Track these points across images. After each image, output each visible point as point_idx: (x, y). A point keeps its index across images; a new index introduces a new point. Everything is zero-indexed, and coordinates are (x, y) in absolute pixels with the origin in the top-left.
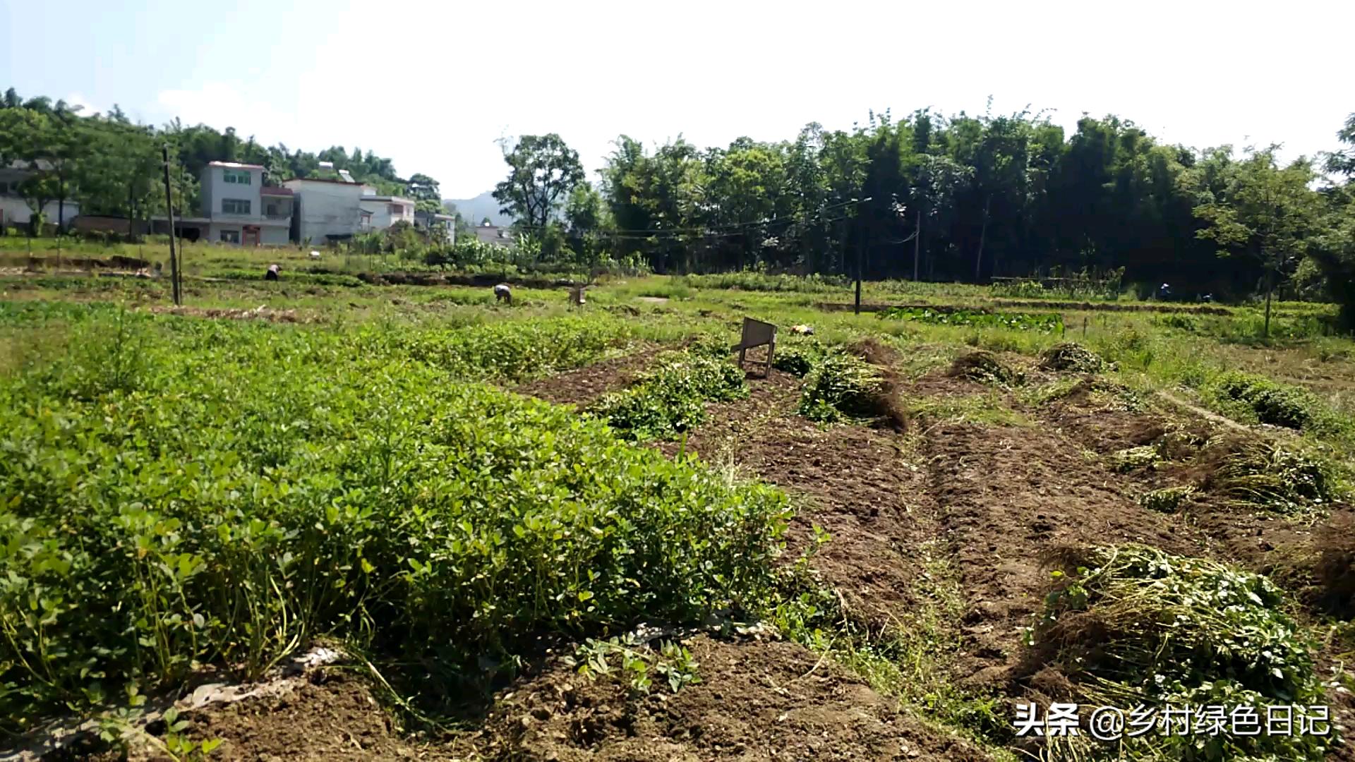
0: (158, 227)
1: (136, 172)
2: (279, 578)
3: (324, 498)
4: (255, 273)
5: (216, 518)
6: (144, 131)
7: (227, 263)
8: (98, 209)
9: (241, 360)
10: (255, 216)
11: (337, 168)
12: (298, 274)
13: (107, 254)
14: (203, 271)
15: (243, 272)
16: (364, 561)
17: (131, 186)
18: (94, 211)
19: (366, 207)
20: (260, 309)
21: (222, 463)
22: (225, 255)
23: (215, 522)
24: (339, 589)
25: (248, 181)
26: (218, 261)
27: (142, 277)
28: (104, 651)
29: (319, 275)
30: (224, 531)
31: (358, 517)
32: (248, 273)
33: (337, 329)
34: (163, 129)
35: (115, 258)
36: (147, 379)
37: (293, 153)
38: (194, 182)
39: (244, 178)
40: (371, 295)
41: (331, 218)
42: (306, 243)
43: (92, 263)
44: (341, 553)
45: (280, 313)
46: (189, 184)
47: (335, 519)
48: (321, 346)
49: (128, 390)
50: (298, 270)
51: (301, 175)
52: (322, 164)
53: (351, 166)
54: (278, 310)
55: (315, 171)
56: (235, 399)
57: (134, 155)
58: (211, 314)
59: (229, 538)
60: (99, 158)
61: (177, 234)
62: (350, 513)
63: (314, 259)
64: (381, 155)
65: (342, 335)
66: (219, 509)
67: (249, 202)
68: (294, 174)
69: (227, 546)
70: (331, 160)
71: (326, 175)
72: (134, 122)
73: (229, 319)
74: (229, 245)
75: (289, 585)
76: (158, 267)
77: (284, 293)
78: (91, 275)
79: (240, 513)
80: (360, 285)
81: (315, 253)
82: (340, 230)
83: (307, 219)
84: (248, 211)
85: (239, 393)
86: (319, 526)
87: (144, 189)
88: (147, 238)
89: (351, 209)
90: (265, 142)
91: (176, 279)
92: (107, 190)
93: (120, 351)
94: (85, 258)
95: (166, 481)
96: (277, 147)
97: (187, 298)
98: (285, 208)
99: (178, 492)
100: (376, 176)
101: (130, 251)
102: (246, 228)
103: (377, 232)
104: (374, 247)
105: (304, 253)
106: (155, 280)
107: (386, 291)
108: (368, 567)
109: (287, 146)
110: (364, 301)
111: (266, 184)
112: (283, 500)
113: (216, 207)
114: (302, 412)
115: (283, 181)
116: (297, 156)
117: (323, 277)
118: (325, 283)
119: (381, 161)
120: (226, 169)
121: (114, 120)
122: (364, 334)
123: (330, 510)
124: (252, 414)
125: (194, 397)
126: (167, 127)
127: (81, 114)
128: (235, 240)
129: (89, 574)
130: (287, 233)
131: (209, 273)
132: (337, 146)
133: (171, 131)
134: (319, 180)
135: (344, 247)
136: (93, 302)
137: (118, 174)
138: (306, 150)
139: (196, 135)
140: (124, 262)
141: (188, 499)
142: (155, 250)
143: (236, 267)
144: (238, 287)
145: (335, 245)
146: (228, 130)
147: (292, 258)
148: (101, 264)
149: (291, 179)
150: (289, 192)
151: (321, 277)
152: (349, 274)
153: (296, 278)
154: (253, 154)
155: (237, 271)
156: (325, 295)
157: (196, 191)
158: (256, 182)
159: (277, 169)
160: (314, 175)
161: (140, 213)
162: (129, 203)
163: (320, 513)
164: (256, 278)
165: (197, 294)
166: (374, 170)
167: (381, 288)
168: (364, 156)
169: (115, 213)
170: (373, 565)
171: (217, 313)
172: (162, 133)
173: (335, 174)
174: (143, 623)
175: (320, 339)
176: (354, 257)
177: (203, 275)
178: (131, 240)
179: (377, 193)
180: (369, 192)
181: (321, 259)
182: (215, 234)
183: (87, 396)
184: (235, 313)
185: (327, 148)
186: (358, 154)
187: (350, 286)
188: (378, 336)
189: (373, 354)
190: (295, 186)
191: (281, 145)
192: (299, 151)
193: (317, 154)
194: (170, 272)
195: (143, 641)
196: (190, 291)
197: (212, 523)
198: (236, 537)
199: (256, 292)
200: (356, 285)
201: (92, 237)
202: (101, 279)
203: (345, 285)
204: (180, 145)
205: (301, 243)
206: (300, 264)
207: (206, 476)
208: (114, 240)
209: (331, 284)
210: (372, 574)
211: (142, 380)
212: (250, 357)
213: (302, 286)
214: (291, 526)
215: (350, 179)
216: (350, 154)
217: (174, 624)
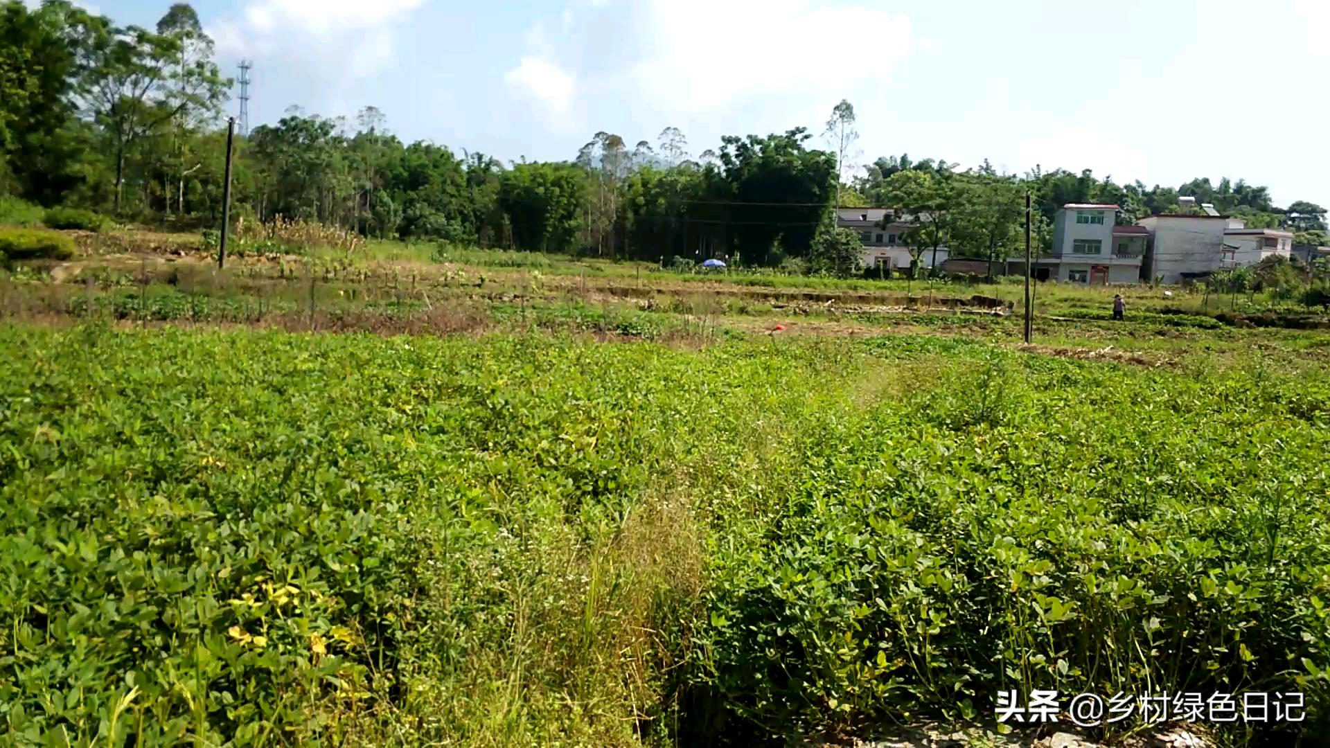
0: (1014, 268)
1: (998, 219)
2: (1145, 642)
3: (1198, 567)
4: (1102, 313)
5: (1083, 567)
6: (1009, 180)
7: (1074, 302)
8: (963, 254)
9: (1093, 403)
10: (1106, 256)
11: (1199, 202)
12: (1148, 314)
13: (968, 295)
14: (1051, 310)
15: (1090, 311)
16: (1242, 646)
17: (992, 232)
18: (960, 255)
19: (1231, 241)
20: (1107, 350)
21: (1085, 510)
22: (1072, 294)
23: (1081, 570)
24: (1210, 671)
25: (1100, 221)
26: (1066, 300)
27: (997, 315)
28: (975, 671)
29: (1170, 315)
30: (1091, 582)
31: (1241, 596)
32: (1095, 312)
33: (1198, 376)
34: (1024, 177)
35: (974, 298)
36: (1009, 416)
37: (1149, 189)
38: (1048, 225)
39: (1098, 219)
40: (1231, 337)
41: (1187, 255)
42: (1157, 282)
43: (955, 302)
44: (1217, 632)
45: (1128, 355)
46: (1044, 227)
47: (1212, 591)
48: (1181, 394)
49: (994, 424)
50: (1148, 310)
51: (1156, 212)
52: (1182, 198)
53: (1216, 199)
54: (1126, 351)
55: (1174, 206)
56: (1090, 441)
57: (998, 203)
58: (1058, 353)
59: (1095, 591)
60: (969, 208)
61: (1033, 276)
62: (1230, 590)
63: (1165, 298)
64: (1253, 183)
65: (1204, 383)
66: (1085, 558)
67: (1100, 242)
68: (1149, 212)
69: (1092, 598)
70: (1193, 193)
71: (1186, 210)
72: (999, 173)
73: (1077, 359)
74: (1077, 285)
75: (1154, 652)
76: (1011, 305)
77: (1131, 334)
78: (955, 313)
79: (1105, 565)
80: (1219, 327)
81: (1168, 293)
82: (1197, 268)
83: (1159, 257)
84: (1098, 250)
85: (1094, 437)
86: (1192, 596)
87: (1004, 235)
88: (1001, 278)
89: (1213, 245)
90: (1121, 181)
91: (1027, 317)
92: (972, 237)
93: (987, 386)
94: (950, 297)
95: (1035, 520)
96: (1134, 184)
97: (1036, 337)
98: (1138, 246)
99: (1046, 533)
100: (1246, 208)
101: (987, 291)
102: (1095, 267)
103: (1243, 269)
104: (1237, 285)
105: (1156, 292)
106: (1007, 318)
107: (1250, 334)
108: (1247, 655)
109: (1143, 182)
110: (1223, 344)
111: (1119, 223)
112: (1152, 559)
113: (1067, 247)
114: (1166, 465)
115: (1137, 219)
116: (1154, 193)
117: (1175, 318)
118: (1177, 324)
119: (1254, 191)
120: (1080, 211)
121: (984, 173)
122: (1230, 383)
123: (1205, 581)
124: (1109, 460)
125: (1050, 436)
126: (1028, 174)
127: (957, 170)
128: (1083, 280)
129: (965, 596)
130: (1138, 271)
131: (1057, 312)
132: (1200, 178)
133: (1032, 178)
134: (1177, 216)
135: (1202, 286)
136: (957, 337)
137: (982, 221)
138: (1164, 185)
139: (1052, 181)
140: (981, 301)
141: (1054, 541)
142: (1009, 289)
143: (1083, 307)
144: (1084, 326)
145: (1191, 284)
146: (1084, 172)
147: (1141, 298)
148: (963, 303)
149: (1146, 216)
150: (1143, 229)
151: (1173, 318)
152: (1205, 315)
153: (1146, 318)
154: (1110, 194)
155: (1084, 311)
156: (1176, 337)
157: (1049, 233)
158: (1110, 220)
159: (1131, 207)
160: (1171, 211)
161: (997, 256)
162: (989, 247)
163: (1193, 583)
164: (1103, 318)
165: (1044, 332)
166: (1244, 201)
167: (1244, 331)
168: (1232, 186)
169: (978, 256)
170: (1253, 653)
171: (1064, 352)
172: (1022, 181)
173: (1197, 209)
174: (1010, 654)
175: (1179, 386)
176: (1214, 296)
177: (1051, 313)
178: (988, 280)
179: (1246, 225)
180: (1235, 225)
181: (1173, 299)
182: (1064, 273)
183: (958, 427)
184: (1082, 352)
185: (1189, 180)
186: (1226, 184)
187: (1206, 328)
188: (1248, 386)
189: (1242, 407)
190: (1150, 223)
191: (1138, 182)
192: (1158, 187)
193: (1177, 189)
194: (1023, 311)
195: (1009, 672)
196: (1038, 329)
197: (1077, 570)
198: (1102, 590)
199: (1102, 332)
200: (1213, 327)
201: (957, 279)
202: (962, 317)
203: (1200, 326)
204: (1039, 190)
205: (1152, 283)
206: (1149, 303)
207: (1071, 520)
208: (974, 280)
209: (1184, 325)
210: (1249, 663)
211: (1004, 416)
212: (1104, 399)
213: (1151, 326)
214: (1160, 590)
215: (1214, 213)
216: (1215, 184)
217: (1037, 664)
